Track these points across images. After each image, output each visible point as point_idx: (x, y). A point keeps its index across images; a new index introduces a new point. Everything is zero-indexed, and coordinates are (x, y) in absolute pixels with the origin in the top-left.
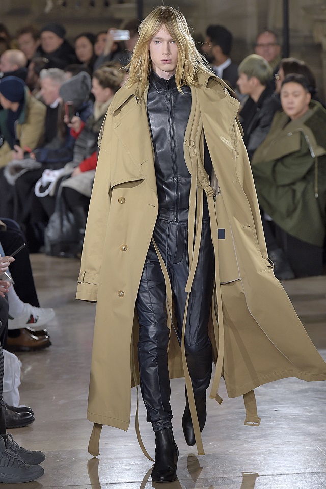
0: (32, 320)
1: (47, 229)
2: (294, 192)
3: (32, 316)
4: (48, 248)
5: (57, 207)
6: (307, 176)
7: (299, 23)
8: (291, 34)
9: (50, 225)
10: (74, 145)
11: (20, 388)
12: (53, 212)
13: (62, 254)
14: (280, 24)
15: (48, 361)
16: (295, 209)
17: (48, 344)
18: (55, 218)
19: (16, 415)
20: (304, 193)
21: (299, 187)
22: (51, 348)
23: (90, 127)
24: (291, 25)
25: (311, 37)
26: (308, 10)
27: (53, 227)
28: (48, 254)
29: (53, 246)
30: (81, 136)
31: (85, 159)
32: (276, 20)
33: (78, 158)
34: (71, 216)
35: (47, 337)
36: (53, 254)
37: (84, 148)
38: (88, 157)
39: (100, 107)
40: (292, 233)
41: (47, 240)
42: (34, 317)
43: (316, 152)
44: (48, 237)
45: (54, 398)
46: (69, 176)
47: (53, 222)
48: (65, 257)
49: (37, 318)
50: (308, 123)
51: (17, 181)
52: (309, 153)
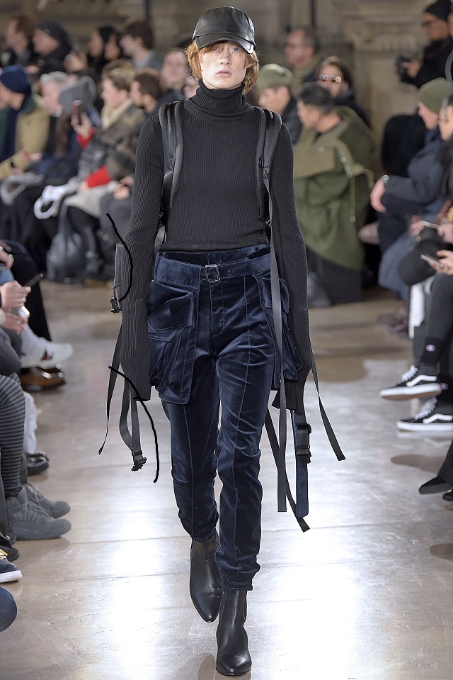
0: (46, 357)
1: (48, 253)
2: (328, 212)
3: (46, 353)
4: (51, 274)
5: (62, 228)
6: (344, 195)
7: (328, 19)
9: (53, 249)
10: (78, 157)
11: (37, 432)
12: (56, 232)
13: (67, 280)
14: (306, 21)
15: (63, 401)
16: (329, 229)
18: (59, 241)
19: (31, 462)
20: (339, 213)
21: (334, 206)
22: (64, 388)
23: (97, 136)
24: (319, 22)
25: (342, 35)
26: (338, 4)
28: (51, 281)
29: (57, 272)
30: (89, 147)
31: (92, 173)
32: (300, 15)
33: (84, 172)
34: (77, 238)
35: (60, 374)
36: (58, 280)
37: (90, 161)
38: (96, 171)
39: (110, 114)
40: (328, 256)
42: (49, 353)
43: (353, 170)
45: (74, 443)
46: (74, 193)
48: (71, 283)
49: (51, 355)
50: (342, 138)
51: (16, 200)
52: (343, 172)
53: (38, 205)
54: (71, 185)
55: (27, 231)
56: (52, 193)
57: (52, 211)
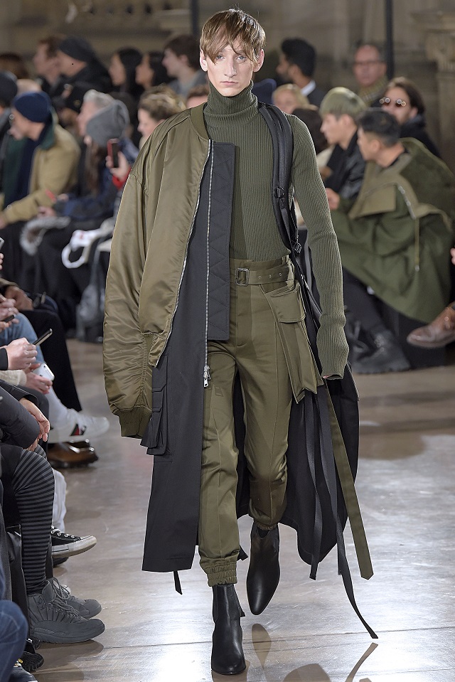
0: (76, 431)
1: (79, 308)
3: (77, 426)
4: (81, 333)
5: (94, 278)
7: (406, 34)
8: (396, 49)
9: (83, 302)
12: (87, 284)
13: (100, 339)
14: (381, 37)
15: (95, 481)
17: (94, 458)
18: (90, 293)
22: (95, 464)
24: (396, 38)
25: (423, 53)
26: (418, 16)
27: (88, 304)
28: (81, 340)
29: (87, 329)
35: (92, 449)
36: (88, 339)
41: (79, 322)
42: (80, 427)
44: (81, 317)
45: (107, 529)
46: (109, 237)
47: (88, 297)
49: (84, 429)
53: (66, 253)
54: (106, 228)
55: (53, 282)
56: (82, 239)
57: (82, 260)
